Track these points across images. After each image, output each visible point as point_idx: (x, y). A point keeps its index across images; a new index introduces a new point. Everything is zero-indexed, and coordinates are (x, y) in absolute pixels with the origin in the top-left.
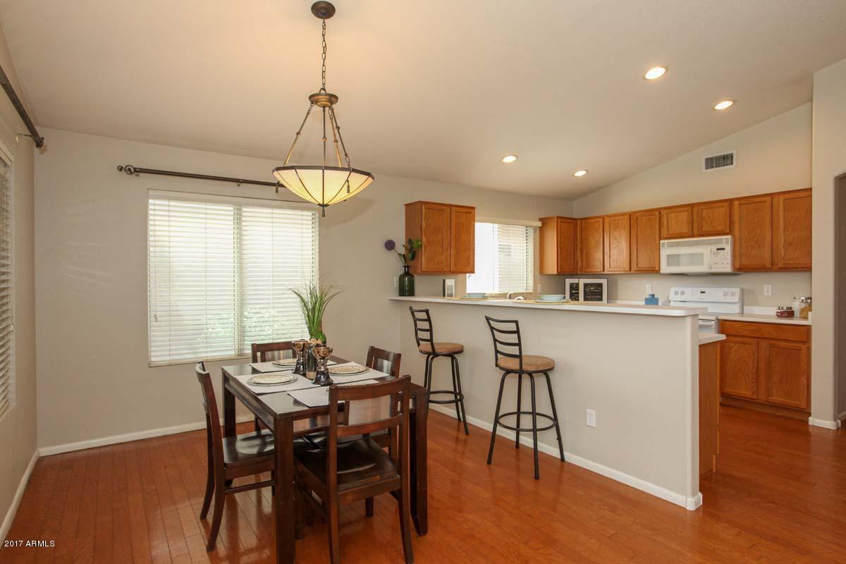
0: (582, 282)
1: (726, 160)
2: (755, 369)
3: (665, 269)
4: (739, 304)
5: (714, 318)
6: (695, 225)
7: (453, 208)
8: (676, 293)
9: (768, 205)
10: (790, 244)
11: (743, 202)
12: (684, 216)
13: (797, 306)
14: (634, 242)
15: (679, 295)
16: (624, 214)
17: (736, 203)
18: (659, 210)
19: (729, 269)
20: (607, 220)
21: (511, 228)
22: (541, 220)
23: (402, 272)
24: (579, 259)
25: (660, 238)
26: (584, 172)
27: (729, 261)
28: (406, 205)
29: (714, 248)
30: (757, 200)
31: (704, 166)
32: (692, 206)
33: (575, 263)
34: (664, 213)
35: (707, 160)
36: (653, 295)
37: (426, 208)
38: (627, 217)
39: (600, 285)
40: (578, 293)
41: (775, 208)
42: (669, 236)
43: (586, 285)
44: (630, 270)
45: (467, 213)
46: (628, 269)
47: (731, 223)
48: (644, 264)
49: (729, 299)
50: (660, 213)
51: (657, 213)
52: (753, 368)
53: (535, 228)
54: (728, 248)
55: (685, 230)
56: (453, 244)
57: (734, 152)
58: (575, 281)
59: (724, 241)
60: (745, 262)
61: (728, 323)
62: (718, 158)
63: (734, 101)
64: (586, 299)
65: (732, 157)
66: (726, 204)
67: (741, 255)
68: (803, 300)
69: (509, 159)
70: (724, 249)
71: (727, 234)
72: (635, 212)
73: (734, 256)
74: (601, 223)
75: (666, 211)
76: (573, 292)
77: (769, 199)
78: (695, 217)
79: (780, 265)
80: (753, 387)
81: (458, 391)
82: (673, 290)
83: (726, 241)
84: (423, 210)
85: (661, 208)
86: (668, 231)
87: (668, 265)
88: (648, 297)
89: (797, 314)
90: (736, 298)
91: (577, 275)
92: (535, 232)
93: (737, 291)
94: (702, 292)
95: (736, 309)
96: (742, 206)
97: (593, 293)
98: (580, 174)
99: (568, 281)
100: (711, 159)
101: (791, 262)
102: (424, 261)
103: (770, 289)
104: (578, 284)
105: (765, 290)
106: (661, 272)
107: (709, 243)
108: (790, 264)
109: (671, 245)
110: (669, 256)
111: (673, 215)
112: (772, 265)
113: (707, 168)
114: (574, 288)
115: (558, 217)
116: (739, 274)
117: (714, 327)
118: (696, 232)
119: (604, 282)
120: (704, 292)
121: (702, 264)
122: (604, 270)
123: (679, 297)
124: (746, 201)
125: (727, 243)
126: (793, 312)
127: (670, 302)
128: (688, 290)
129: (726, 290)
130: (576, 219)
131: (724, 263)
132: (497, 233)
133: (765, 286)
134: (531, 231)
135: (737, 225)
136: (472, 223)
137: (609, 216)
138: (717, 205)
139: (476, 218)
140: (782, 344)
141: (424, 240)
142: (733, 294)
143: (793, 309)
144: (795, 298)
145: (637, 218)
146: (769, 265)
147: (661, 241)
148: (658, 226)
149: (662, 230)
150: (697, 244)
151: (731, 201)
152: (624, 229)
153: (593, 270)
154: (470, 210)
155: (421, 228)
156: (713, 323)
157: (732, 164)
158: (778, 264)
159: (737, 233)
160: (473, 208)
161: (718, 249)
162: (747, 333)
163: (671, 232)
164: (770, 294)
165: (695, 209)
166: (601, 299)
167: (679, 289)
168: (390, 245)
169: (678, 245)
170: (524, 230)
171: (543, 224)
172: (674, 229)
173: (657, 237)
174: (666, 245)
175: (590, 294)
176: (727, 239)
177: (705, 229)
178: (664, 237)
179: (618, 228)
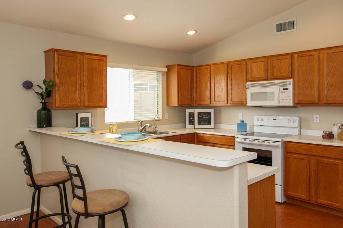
0: (196, 111)
1: (290, 25)
2: (308, 177)
3: (250, 103)
4: (298, 128)
5: (280, 140)
6: (269, 72)
7: (85, 56)
8: (258, 120)
9: (316, 57)
10: (331, 86)
11: (300, 55)
12: (262, 65)
13: (335, 130)
14: (229, 83)
15: (260, 121)
16: (223, 63)
17: (296, 56)
18: (246, 60)
19: (291, 104)
20: (212, 67)
21: (144, 72)
22: (167, 67)
23: (40, 106)
24: (195, 95)
25: (247, 81)
26: (194, 32)
27: (291, 98)
28: (44, 52)
29: (282, 88)
30: (309, 54)
31: (275, 30)
32: (267, 57)
33: (192, 97)
34: (249, 62)
35: (278, 25)
36: (243, 121)
37: (59, 55)
38: (225, 65)
39: (209, 114)
40: (194, 119)
41: (321, 60)
42: (253, 79)
43: (199, 114)
44: (227, 103)
45: (98, 60)
46: (226, 102)
47: (292, 70)
48: (236, 99)
49: (291, 125)
50: (246, 63)
51: (244, 63)
52: (307, 177)
53: (163, 73)
54: (291, 88)
55: (263, 75)
56: (86, 84)
57: (295, 19)
58: (192, 110)
60: (301, 98)
61: (291, 144)
62: (284, 24)
64: (199, 124)
65: (294, 23)
66: (289, 56)
67: (299, 94)
68: (339, 127)
69: (130, 17)
70: (288, 89)
71: (289, 78)
72: (230, 62)
73: (294, 94)
74: (209, 70)
76: (191, 118)
77: (317, 53)
78: (269, 65)
79: (324, 102)
80: (306, 192)
81: (65, 212)
82: (256, 117)
83: (289, 83)
84: (56, 55)
85: (247, 59)
86: (252, 76)
87: (252, 100)
88: (239, 122)
89: (336, 136)
90: (296, 124)
91: (193, 106)
92: (163, 75)
93: (297, 119)
94: (274, 119)
95: (296, 132)
96: (299, 58)
97: (204, 119)
98: (191, 33)
99: (188, 111)
100: (281, 24)
101: (331, 99)
102: (57, 98)
103: (318, 118)
104: (194, 113)
105: (315, 118)
106: (248, 105)
107: (279, 85)
108: (331, 101)
109: (254, 86)
110: (252, 94)
111: (255, 64)
112: (319, 101)
113: (278, 31)
114: (191, 115)
115: (179, 65)
116: (298, 107)
117: (280, 147)
118: (269, 77)
119: (211, 111)
120: (275, 120)
121: (273, 99)
122: (211, 104)
123: (260, 123)
124: (303, 54)
126: (333, 135)
127: (254, 126)
128: (266, 118)
129: (290, 118)
130: (193, 67)
131: (288, 99)
132: (132, 76)
133: (315, 116)
134: (160, 75)
135: (296, 72)
136: (104, 68)
137: (214, 64)
138: (284, 57)
139: (108, 64)
140: (326, 160)
141: (57, 81)
142: (294, 121)
143: (333, 133)
144: (334, 125)
145: (232, 66)
146: (317, 101)
147: (247, 83)
148: (245, 72)
149: (248, 75)
150: (270, 85)
151: (292, 54)
152: (224, 74)
153: (204, 103)
154: (102, 58)
155: (54, 71)
156: (280, 144)
157: (294, 28)
158: (323, 101)
159: (296, 78)
160: (106, 56)
161: (284, 89)
162: (302, 152)
163: (254, 77)
164: (318, 121)
165: (269, 60)
166: (209, 124)
167: (260, 117)
168: (28, 85)
169: (258, 85)
170: (156, 74)
171: (168, 70)
172: (256, 75)
173: (245, 80)
174: (250, 86)
175: (202, 120)
176: (290, 82)
177: (276, 74)
178: (249, 80)
179: (220, 73)
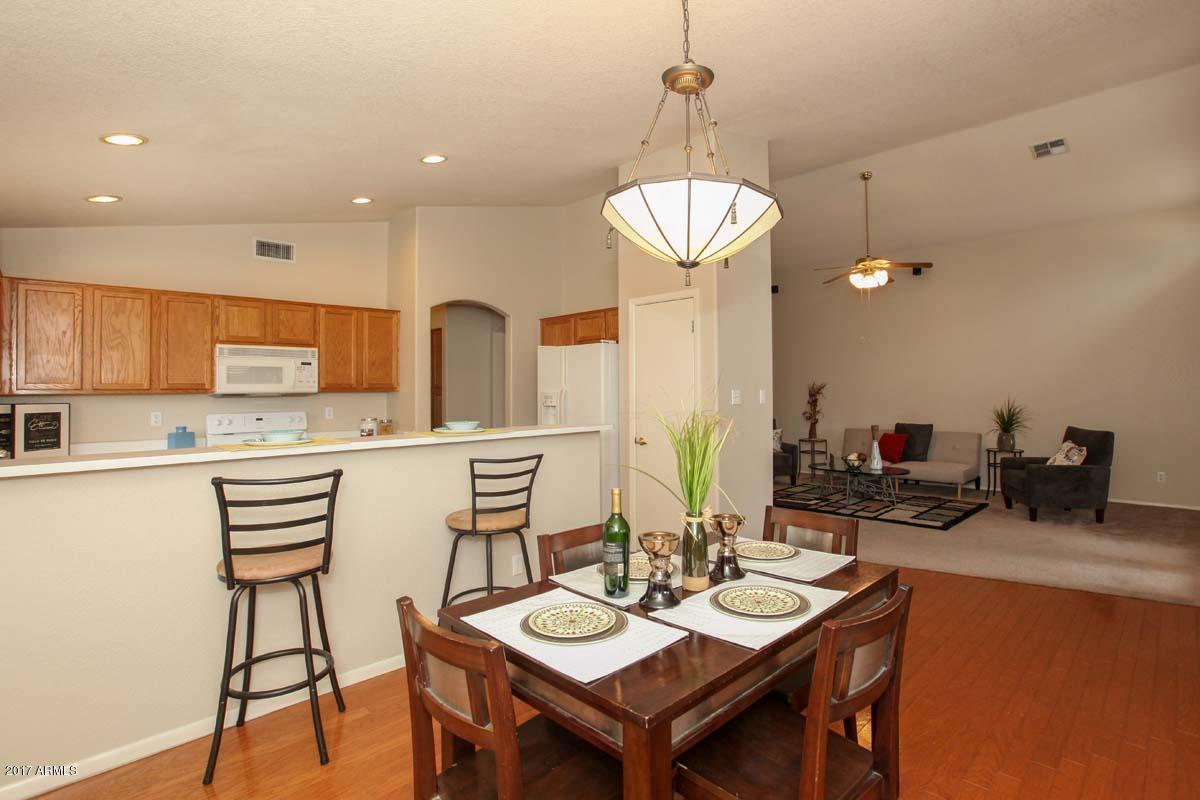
0: (22, 412)
3: (222, 386)
6: (269, 329)
8: (221, 423)
9: (353, 319)
10: (374, 364)
11: (329, 310)
12: (253, 314)
14: (160, 341)
15: (225, 426)
16: (138, 291)
17: (322, 310)
18: (212, 299)
19: (310, 389)
20: (94, 294)
25: (215, 341)
27: (315, 379)
29: (298, 362)
30: (343, 312)
31: (255, 252)
32: (264, 302)
34: (219, 303)
35: (257, 244)
36: (184, 428)
38: (145, 296)
39: (56, 417)
41: (360, 324)
42: (230, 339)
43: (28, 418)
44: (151, 388)
47: (316, 333)
48: (179, 379)
49: (296, 426)
50: (213, 302)
51: (208, 301)
54: (315, 363)
55: (254, 333)
59: (310, 355)
60: (330, 380)
63: (372, 200)
64: (28, 447)
65: (288, 249)
66: (308, 309)
67: (327, 373)
70: (310, 364)
71: (309, 346)
72: (161, 292)
73: (320, 373)
74: (77, 297)
75: (223, 302)
76: (7, 432)
77: (355, 312)
78: (269, 318)
79: (365, 385)
82: (219, 417)
83: (311, 354)
85: (216, 296)
86: (227, 332)
87: (227, 381)
88: (174, 432)
90: (299, 425)
93: (304, 415)
94: (258, 419)
96: (329, 315)
97: (43, 434)
100: (265, 244)
103: (332, 413)
104: (14, 416)
106: (215, 391)
107: (292, 355)
109: (233, 353)
110: (230, 368)
111: (236, 309)
112: (357, 385)
113: (261, 255)
114: (8, 423)
118: (269, 339)
119: (63, 409)
120: (261, 419)
121: (281, 381)
122: (82, 388)
123: (225, 429)
124: (334, 310)
125: (313, 356)
127: (206, 436)
128: (239, 418)
129: (291, 415)
131: (310, 381)
135: (322, 336)
137: (99, 288)
138: (299, 308)
142: (301, 419)
145: (168, 302)
146: (354, 385)
147: (217, 346)
148: (209, 321)
149: (217, 329)
150: (273, 354)
151: (315, 306)
152: (138, 316)
158: (363, 384)
159: (322, 347)
161: (303, 364)
163: (232, 334)
165: (269, 307)
166: (57, 445)
167: (222, 417)
169: (245, 353)
172: (236, 330)
173: (208, 337)
174: (226, 351)
175: (37, 434)
176: (313, 352)
177: (283, 336)
178: (221, 338)
179: (124, 312)
